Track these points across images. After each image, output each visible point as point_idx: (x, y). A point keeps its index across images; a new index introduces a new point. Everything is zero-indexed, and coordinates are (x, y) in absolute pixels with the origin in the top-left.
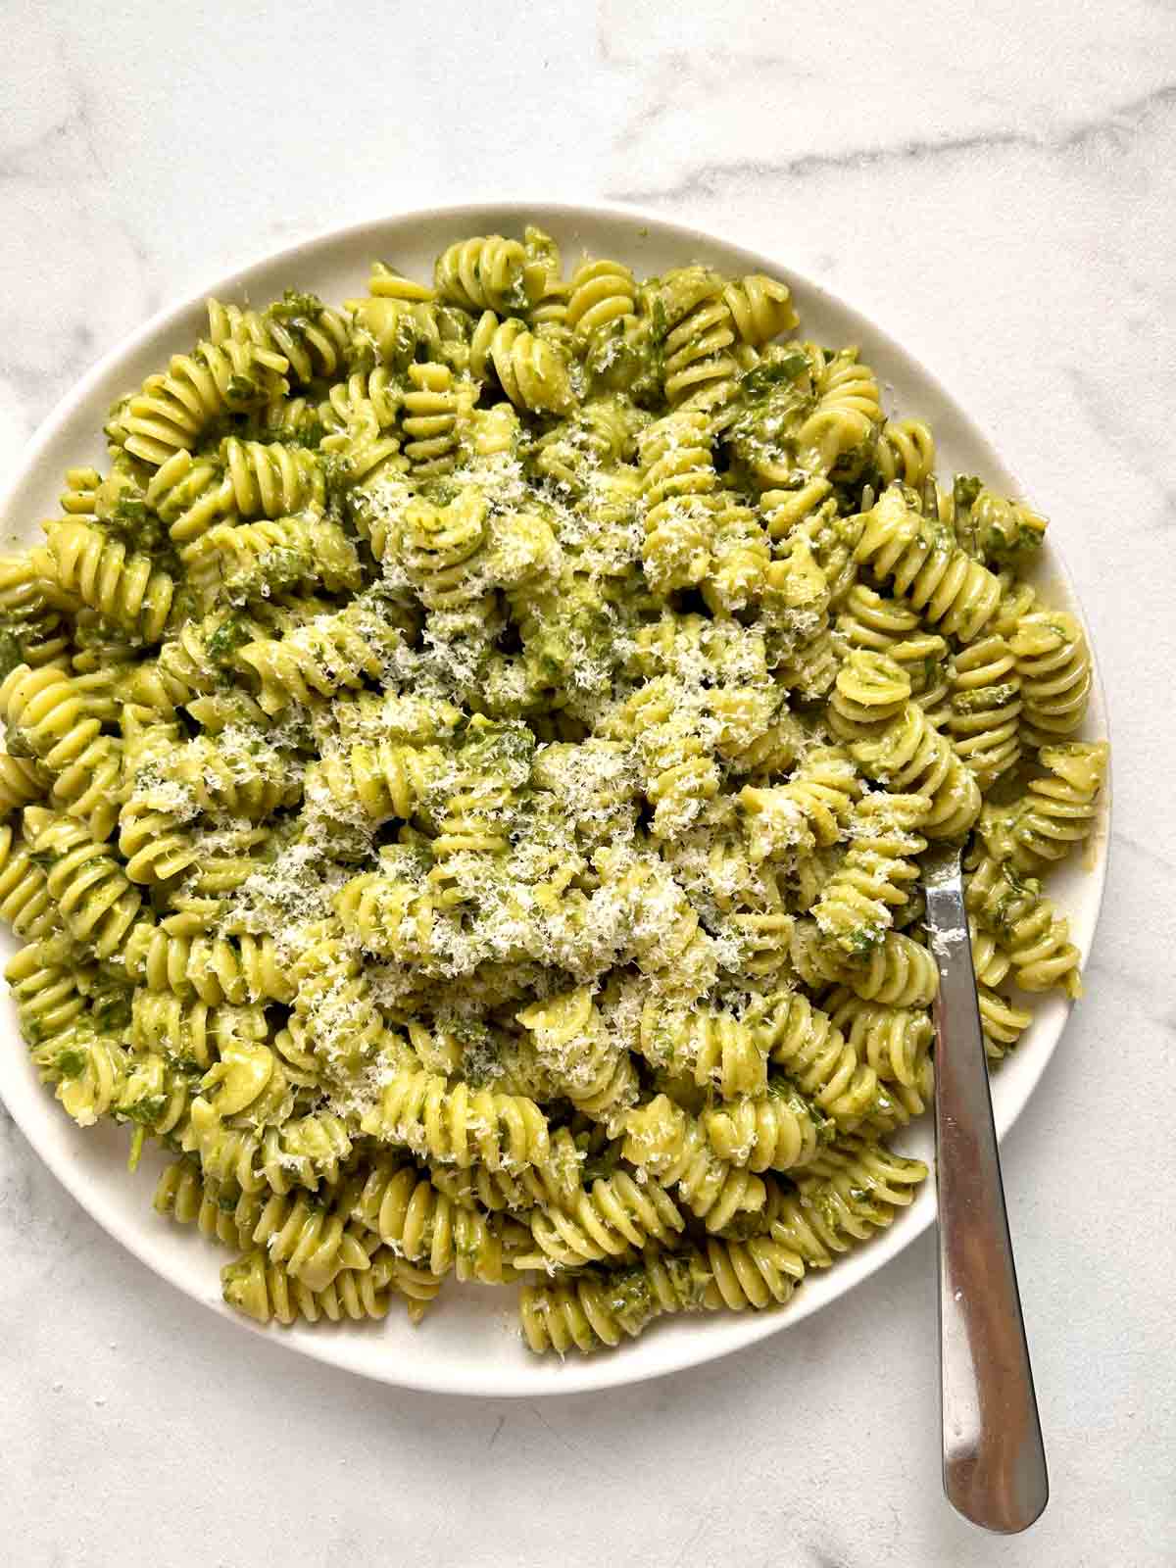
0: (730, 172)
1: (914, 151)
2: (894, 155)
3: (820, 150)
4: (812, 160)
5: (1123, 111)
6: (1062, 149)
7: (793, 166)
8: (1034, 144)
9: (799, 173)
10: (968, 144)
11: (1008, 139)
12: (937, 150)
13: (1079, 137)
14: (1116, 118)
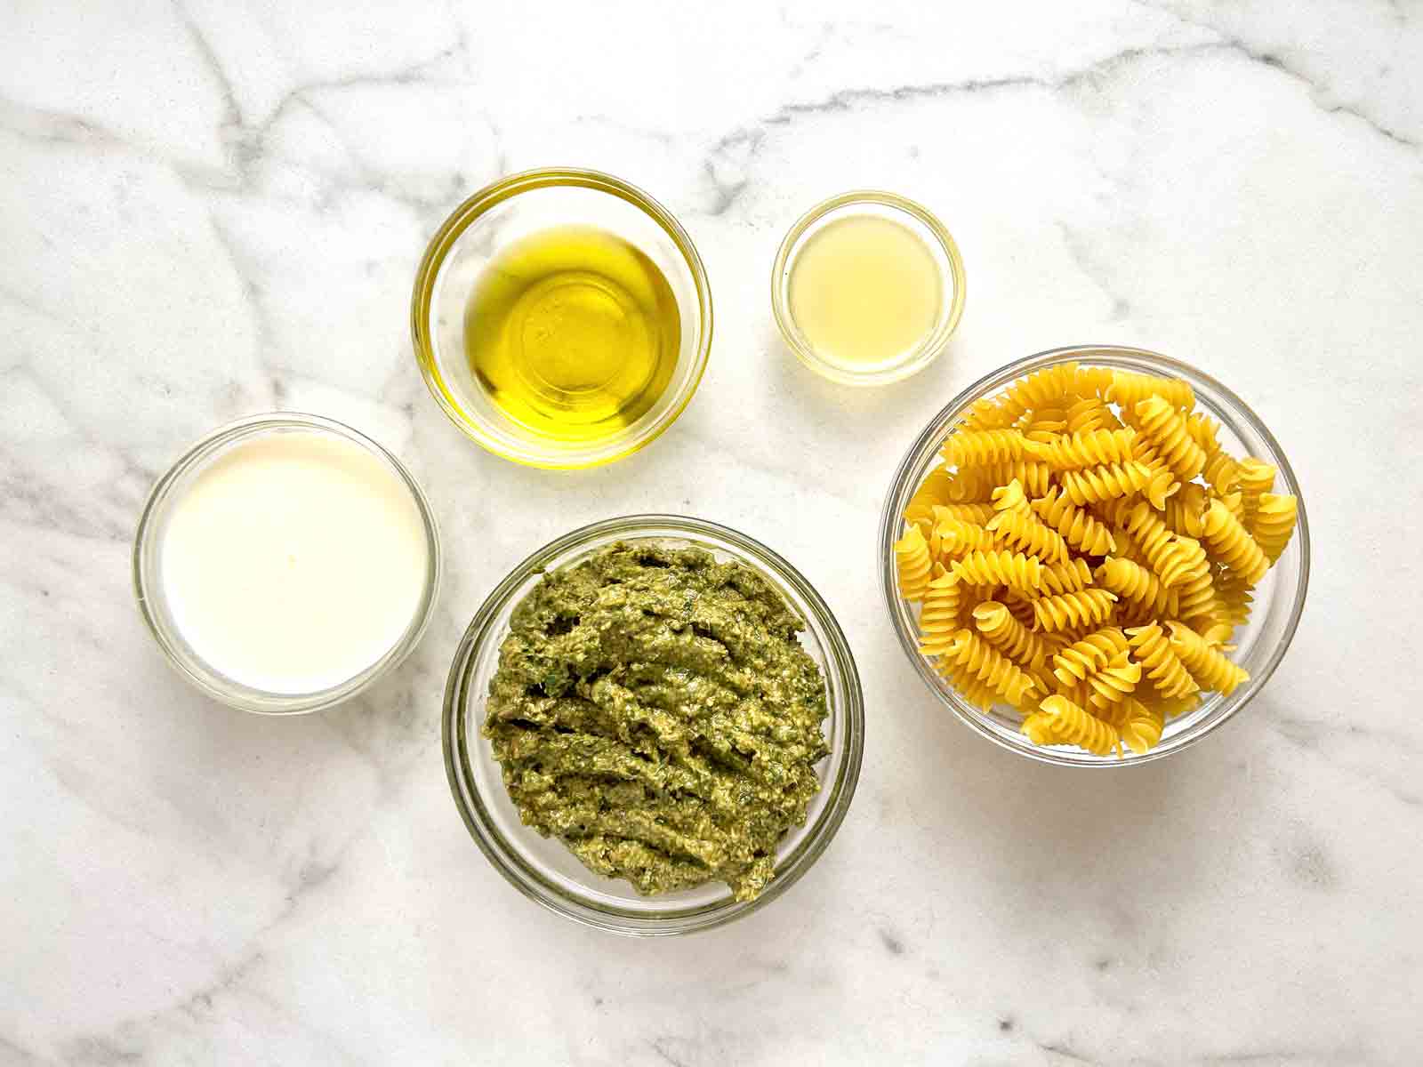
0: (858, 94)
1: (970, 87)
2: (959, 89)
3: (912, 83)
4: (908, 89)
5: (1101, 65)
6: (1060, 87)
7: (897, 92)
8: (1043, 84)
9: (900, 97)
10: (1002, 83)
11: (1028, 80)
12: (984, 86)
13: (1071, 81)
14: (1095, 69)
